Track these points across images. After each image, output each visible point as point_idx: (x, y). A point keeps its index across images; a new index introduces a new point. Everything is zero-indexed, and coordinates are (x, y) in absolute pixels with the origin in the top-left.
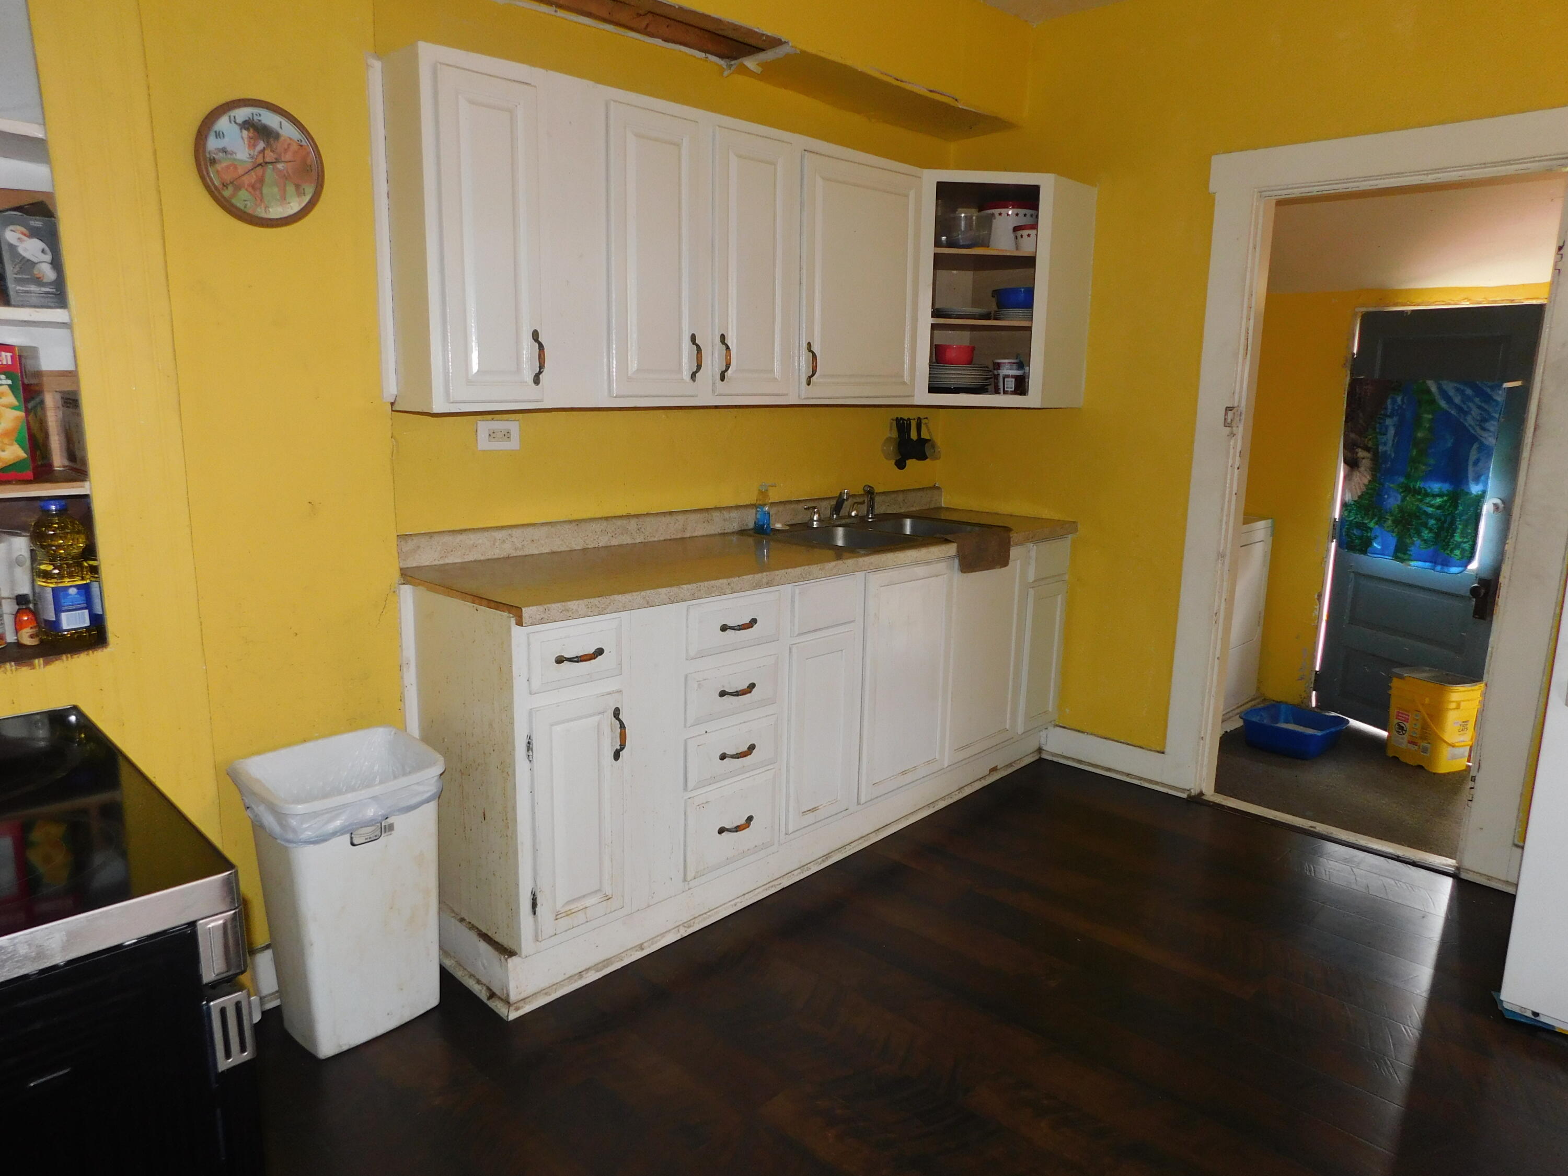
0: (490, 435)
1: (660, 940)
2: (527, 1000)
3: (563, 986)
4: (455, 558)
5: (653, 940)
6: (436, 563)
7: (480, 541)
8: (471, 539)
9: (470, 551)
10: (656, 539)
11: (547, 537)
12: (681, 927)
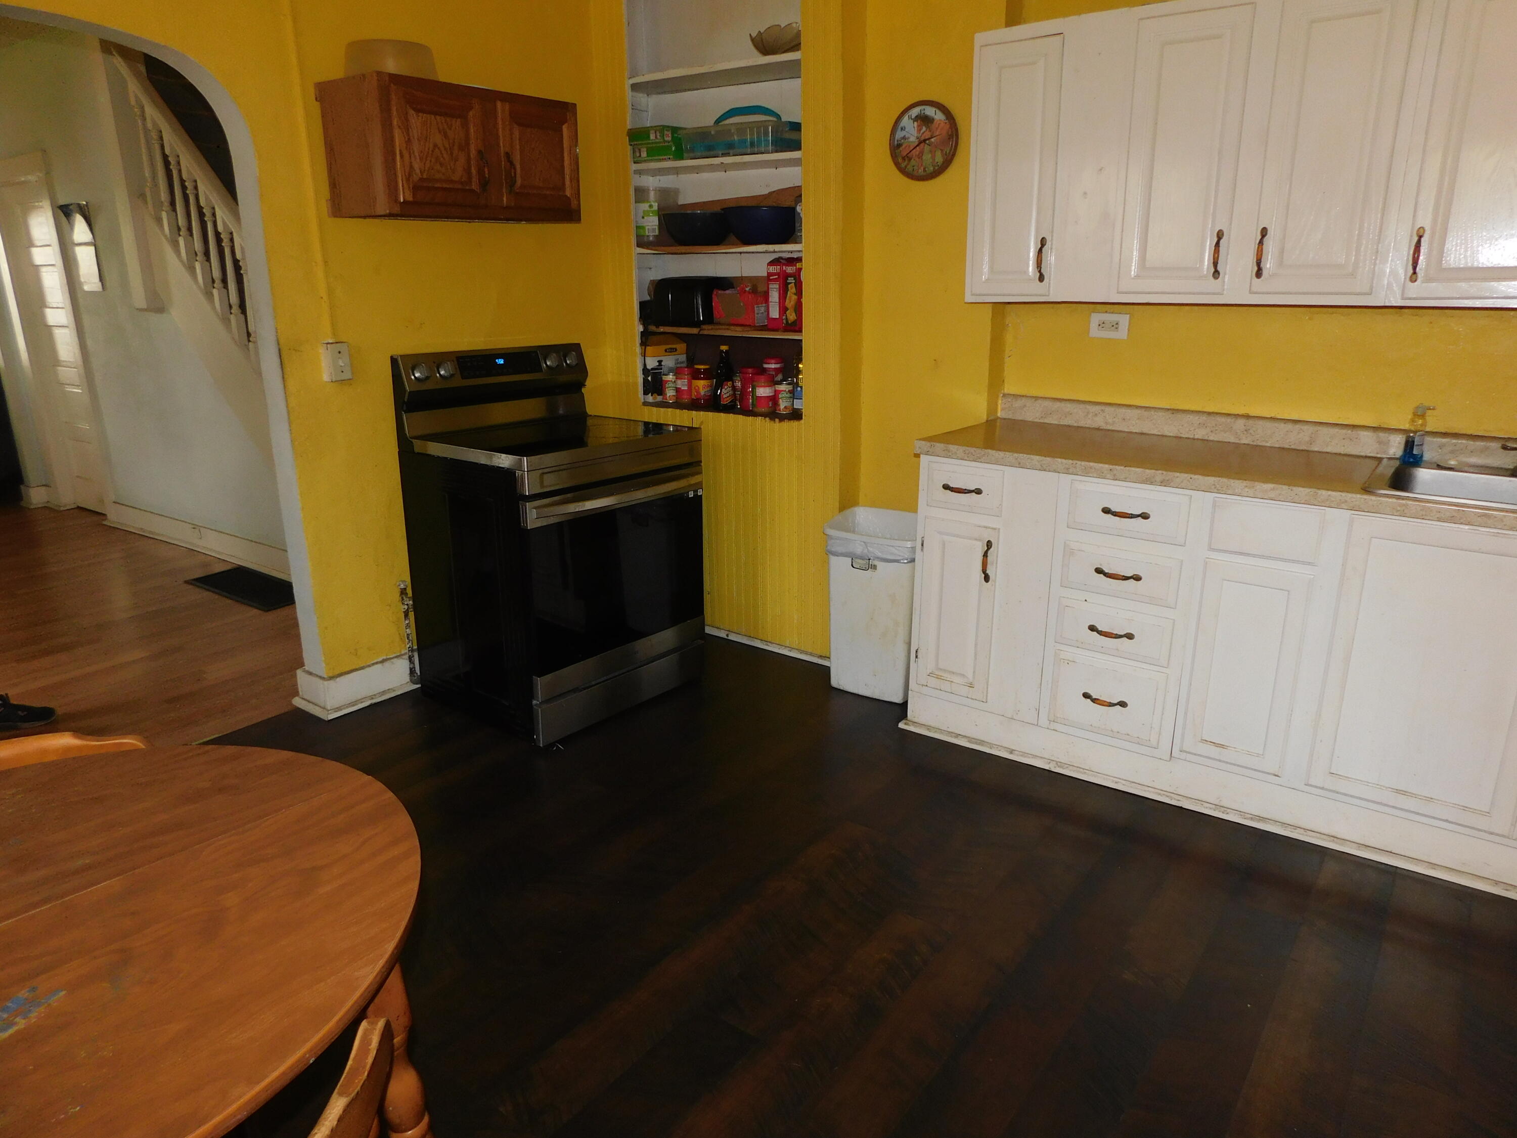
0: (1099, 325)
1: (1029, 757)
2: (916, 724)
3: (942, 733)
4: (1052, 420)
5: (1024, 754)
6: (1037, 420)
7: (1075, 411)
8: (1069, 407)
9: (1066, 417)
10: (1268, 445)
11: (1138, 419)
12: (1054, 763)
